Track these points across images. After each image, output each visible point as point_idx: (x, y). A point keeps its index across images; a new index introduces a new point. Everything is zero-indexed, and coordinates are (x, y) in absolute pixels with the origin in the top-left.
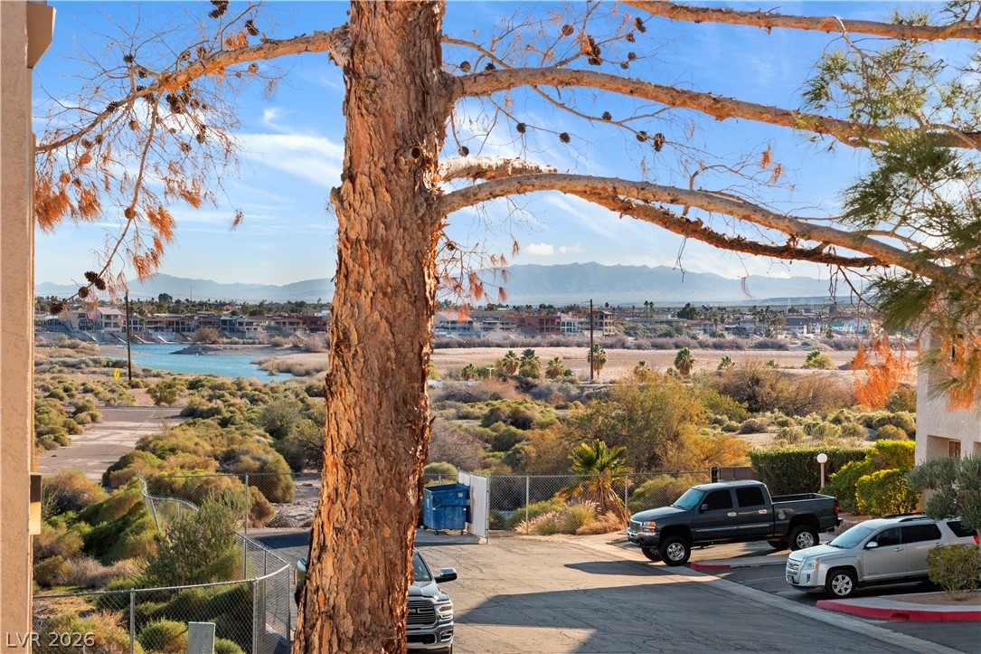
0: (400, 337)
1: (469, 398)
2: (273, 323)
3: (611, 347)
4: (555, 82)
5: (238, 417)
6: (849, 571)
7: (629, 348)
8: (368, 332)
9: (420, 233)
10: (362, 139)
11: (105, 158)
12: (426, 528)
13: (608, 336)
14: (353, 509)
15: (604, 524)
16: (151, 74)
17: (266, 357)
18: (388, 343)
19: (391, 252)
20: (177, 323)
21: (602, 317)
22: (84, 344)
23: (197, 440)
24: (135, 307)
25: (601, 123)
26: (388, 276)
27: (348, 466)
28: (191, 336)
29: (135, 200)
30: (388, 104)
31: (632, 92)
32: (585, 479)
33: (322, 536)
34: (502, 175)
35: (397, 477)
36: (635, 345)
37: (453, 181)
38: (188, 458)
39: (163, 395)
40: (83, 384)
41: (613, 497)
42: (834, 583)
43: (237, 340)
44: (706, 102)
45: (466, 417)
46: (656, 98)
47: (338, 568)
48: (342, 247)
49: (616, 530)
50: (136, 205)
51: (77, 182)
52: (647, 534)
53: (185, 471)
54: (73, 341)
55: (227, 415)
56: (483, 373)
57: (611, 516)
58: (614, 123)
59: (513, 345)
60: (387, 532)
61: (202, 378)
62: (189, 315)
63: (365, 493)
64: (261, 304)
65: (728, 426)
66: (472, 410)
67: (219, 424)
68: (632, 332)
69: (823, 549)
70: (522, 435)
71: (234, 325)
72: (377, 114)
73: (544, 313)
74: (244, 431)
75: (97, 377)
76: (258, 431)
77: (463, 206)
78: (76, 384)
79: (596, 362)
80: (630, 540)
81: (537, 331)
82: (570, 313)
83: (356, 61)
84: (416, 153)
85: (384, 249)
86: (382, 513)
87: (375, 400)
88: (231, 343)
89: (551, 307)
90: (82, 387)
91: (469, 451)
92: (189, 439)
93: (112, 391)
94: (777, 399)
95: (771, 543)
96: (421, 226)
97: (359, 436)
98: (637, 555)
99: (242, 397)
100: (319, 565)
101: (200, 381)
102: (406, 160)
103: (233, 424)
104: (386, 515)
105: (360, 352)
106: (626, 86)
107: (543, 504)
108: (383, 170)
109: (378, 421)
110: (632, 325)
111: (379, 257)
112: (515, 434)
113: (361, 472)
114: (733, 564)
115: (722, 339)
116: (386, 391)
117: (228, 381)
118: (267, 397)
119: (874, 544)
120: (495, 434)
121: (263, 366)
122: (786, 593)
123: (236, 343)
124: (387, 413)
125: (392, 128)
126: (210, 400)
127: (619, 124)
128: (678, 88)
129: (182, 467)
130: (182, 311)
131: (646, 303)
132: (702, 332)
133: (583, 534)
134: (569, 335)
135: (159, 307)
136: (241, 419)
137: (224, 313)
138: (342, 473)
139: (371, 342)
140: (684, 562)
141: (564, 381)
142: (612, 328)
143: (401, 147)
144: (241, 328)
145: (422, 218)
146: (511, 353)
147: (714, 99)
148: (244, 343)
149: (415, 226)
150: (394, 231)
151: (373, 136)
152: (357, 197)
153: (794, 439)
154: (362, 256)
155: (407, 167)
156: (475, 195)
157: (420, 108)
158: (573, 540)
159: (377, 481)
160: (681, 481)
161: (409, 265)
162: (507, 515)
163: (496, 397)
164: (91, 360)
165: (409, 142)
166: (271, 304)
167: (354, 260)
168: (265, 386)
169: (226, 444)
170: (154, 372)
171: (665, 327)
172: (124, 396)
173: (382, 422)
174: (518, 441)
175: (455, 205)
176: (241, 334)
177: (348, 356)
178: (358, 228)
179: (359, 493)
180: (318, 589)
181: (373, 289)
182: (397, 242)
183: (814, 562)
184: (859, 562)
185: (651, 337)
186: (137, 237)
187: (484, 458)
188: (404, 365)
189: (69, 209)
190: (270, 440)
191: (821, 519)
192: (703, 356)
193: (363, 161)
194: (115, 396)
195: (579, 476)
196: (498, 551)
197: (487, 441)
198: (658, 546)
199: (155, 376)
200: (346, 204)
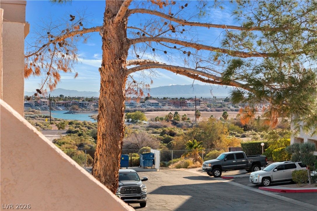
0: (116, 106)
1: (157, 127)
2: (95, 104)
3: (203, 111)
4: (156, 40)
5: (84, 133)
6: (269, 178)
7: (208, 111)
8: (108, 104)
9: (121, 79)
10: (106, 55)
11: (42, 59)
12: (141, 166)
13: (202, 107)
14: (104, 149)
15: (196, 165)
16: (54, 37)
17: (94, 115)
18: (113, 107)
19: (114, 84)
20: (66, 104)
21: (200, 101)
22: (36, 110)
23: (71, 140)
24: (52, 99)
25: (173, 49)
26: (113, 90)
27: (103, 138)
28: (70, 108)
29: (50, 70)
30: (113, 47)
31: (176, 43)
32: (190, 151)
33: (97, 157)
34: (144, 64)
35: (116, 141)
36: (210, 110)
37: (131, 65)
38: (68, 146)
39: (61, 127)
40: (36, 123)
41: (199, 157)
42: (264, 182)
43: (84, 109)
44: (195, 46)
45: (155, 133)
46: (182, 45)
47: (101, 165)
48: (102, 83)
49: (200, 167)
50: (50, 71)
51: (34, 65)
52: (208, 168)
53: (67, 149)
54: (33, 110)
55: (81, 132)
56: (162, 119)
57: (198, 163)
58: (177, 49)
59: (171, 111)
60: (113, 155)
61: (73, 121)
62: (69, 101)
63: (107, 145)
64: (92, 98)
65: (237, 135)
66: (157, 131)
67: (78, 135)
68: (209, 106)
69: (261, 172)
70: (172, 138)
71: (83, 104)
72: (110, 49)
73: (181, 100)
74: (86, 137)
75: (40, 121)
76: (90, 137)
77: (132, 72)
78: (34, 123)
79: (197, 116)
80: (203, 170)
81: (179, 106)
82: (190, 100)
83: (105, 36)
84: (120, 59)
85: (112, 83)
86: (112, 150)
87: (110, 122)
88: (82, 110)
89: (184, 98)
90: (36, 124)
91: (155, 143)
92: (69, 140)
93: (45, 125)
94: (253, 127)
95: (247, 170)
96: (122, 77)
97: (106, 131)
98: (205, 174)
99: (85, 127)
100: (96, 164)
101: (72, 122)
102: (118, 61)
103: (82, 135)
104: (113, 151)
105: (106, 109)
106: (174, 41)
107: (178, 159)
108: (112, 63)
109: (111, 127)
110: (209, 104)
111: (111, 85)
112: (170, 138)
113: (107, 140)
114: (235, 177)
115: (238, 108)
116: (113, 119)
117: (81, 122)
118: (93, 127)
119: (276, 170)
120: (164, 138)
121: (92, 117)
122: (250, 185)
123: (84, 110)
124: (113, 125)
125: (114, 53)
126: (75, 128)
127: (178, 49)
128: (187, 42)
129: (66, 148)
130: (67, 100)
131: (214, 97)
132: (231, 106)
133: (189, 168)
134: (189, 107)
135: (60, 99)
136: (85, 134)
137: (80, 100)
138: (102, 140)
139: (109, 107)
140: (220, 176)
141: (187, 122)
142: (203, 105)
143: (116, 58)
144: (85, 105)
145: (122, 75)
146: (170, 113)
147: (197, 45)
148: (86, 110)
149: (120, 77)
150: (115, 79)
151: (109, 55)
152: (105, 70)
153: (257, 139)
154: (107, 85)
155: (118, 63)
156: (135, 69)
157: (121, 48)
158: (186, 170)
159: (110, 142)
160: (220, 152)
161: (118, 87)
162: (166, 163)
163: (165, 127)
164: (38, 115)
165: (118, 56)
166: (95, 98)
167: (104, 86)
168: (93, 123)
169: (80, 141)
170: (58, 119)
171: (220, 105)
172: (49, 127)
173: (112, 127)
174: (171, 140)
175: (130, 72)
176: (86, 107)
177: (103, 110)
178: (105, 78)
179: (106, 145)
180: (96, 170)
181: (109, 93)
182: (115, 81)
183: (258, 175)
184: (272, 175)
185: (215, 108)
186: (50, 80)
187: (160, 146)
188: (117, 113)
189: (32, 72)
190: (94, 140)
191: (261, 163)
192: (232, 113)
193: (107, 61)
194: (46, 127)
195: (188, 150)
196: (163, 173)
197: (162, 140)
198: (212, 171)
199: (58, 121)
200: (102, 72)
